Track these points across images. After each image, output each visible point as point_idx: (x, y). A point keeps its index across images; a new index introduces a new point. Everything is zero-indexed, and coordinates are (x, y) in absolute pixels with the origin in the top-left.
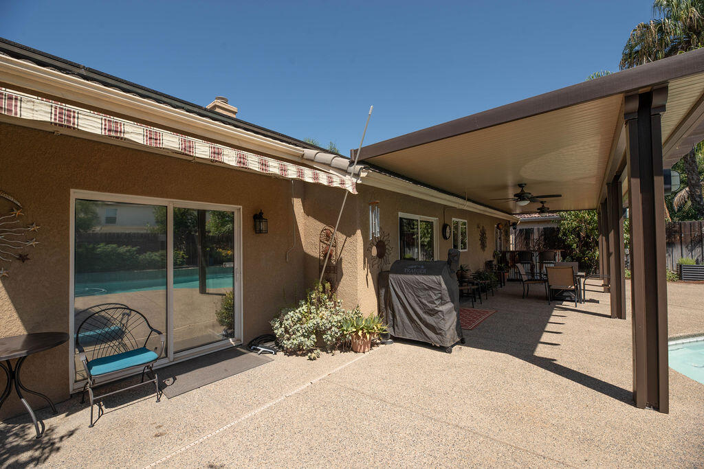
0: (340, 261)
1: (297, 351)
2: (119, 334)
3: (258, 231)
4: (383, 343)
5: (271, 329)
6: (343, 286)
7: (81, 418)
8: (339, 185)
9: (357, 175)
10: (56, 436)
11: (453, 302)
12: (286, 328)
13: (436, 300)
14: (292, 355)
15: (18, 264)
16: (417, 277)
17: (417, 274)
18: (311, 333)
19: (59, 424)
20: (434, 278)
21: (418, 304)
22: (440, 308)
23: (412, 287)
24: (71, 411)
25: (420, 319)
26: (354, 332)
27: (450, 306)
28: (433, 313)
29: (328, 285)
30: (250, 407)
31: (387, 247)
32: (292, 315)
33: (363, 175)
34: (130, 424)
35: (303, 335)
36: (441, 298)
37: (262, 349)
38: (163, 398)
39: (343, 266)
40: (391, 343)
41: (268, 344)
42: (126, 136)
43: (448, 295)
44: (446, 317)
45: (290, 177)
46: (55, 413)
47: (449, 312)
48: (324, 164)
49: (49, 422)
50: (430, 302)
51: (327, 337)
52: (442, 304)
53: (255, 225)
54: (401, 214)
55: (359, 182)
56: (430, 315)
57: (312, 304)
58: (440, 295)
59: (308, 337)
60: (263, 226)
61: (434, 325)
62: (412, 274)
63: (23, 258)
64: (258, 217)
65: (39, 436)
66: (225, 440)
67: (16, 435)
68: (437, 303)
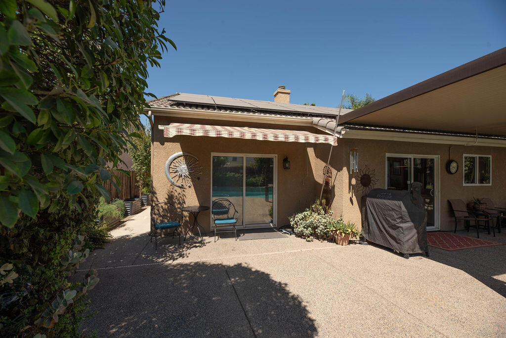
0: (333, 187)
1: (300, 235)
2: (227, 212)
3: (285, 168)
4: (360, 243)
5: (289, 221)
6: (335, 203)
7: (212, 239)
8: (323, 142)
9: (339, 133)
10: (205, 242)
11: (412, 221)
12: (295, 222)
13: (397, 218)
14: (298, 237)
15: (197, 180)
16: (384, 201)
17: (384, 199)
18: (309, 226)
19: (207, 239)
20: (396, 202)
21: (385, 220)
22: (401, 225)
23: (381, 208)
24: (210, 236)
25: (387, 231)
26: (334, 231)
27: (410, 224)
28: (395, 228)
29: (324, 201)
30: (268, 251)
31: (372, 179)
32: (300, 216)
33: (343, 132)
34: (226, 245)
35: (304, 227)
36: (401, 218)
37: (284, 231)
38: (238, 240)
39: (335, 190)
40: (366, 244)
41: (289, 230)
42: (222, 136)
43: (408, 216)
44: (406, 233)
45: (290, 141)
46: (206, 236)
47: (409, 229)
48: (323, 127)
49: (204, 238)
50: (393, 220)
51: (318, 231)
52: (402, 222)
53: (284, 165)
54: (388, 155)
55: (341, 137)
56: (393, 229)
57: (313, 211)
58: (400, 215)
59: (307, 229)
60: (287, 165)
61: (395, 236)
62: (381, 198)
63: (199, 178)
64: (285, 160)
65: (201, 241)
66: (254, 258)
67: (196, 239)
68: (398, 221)
